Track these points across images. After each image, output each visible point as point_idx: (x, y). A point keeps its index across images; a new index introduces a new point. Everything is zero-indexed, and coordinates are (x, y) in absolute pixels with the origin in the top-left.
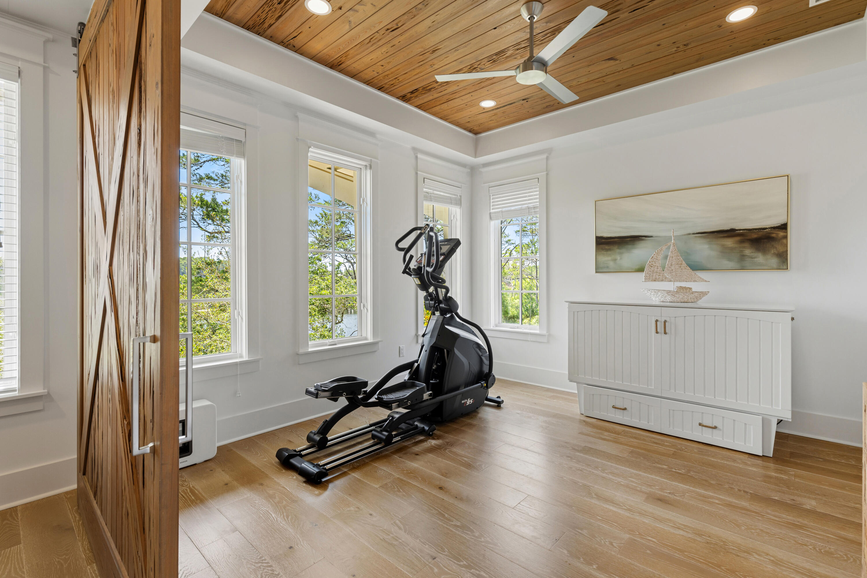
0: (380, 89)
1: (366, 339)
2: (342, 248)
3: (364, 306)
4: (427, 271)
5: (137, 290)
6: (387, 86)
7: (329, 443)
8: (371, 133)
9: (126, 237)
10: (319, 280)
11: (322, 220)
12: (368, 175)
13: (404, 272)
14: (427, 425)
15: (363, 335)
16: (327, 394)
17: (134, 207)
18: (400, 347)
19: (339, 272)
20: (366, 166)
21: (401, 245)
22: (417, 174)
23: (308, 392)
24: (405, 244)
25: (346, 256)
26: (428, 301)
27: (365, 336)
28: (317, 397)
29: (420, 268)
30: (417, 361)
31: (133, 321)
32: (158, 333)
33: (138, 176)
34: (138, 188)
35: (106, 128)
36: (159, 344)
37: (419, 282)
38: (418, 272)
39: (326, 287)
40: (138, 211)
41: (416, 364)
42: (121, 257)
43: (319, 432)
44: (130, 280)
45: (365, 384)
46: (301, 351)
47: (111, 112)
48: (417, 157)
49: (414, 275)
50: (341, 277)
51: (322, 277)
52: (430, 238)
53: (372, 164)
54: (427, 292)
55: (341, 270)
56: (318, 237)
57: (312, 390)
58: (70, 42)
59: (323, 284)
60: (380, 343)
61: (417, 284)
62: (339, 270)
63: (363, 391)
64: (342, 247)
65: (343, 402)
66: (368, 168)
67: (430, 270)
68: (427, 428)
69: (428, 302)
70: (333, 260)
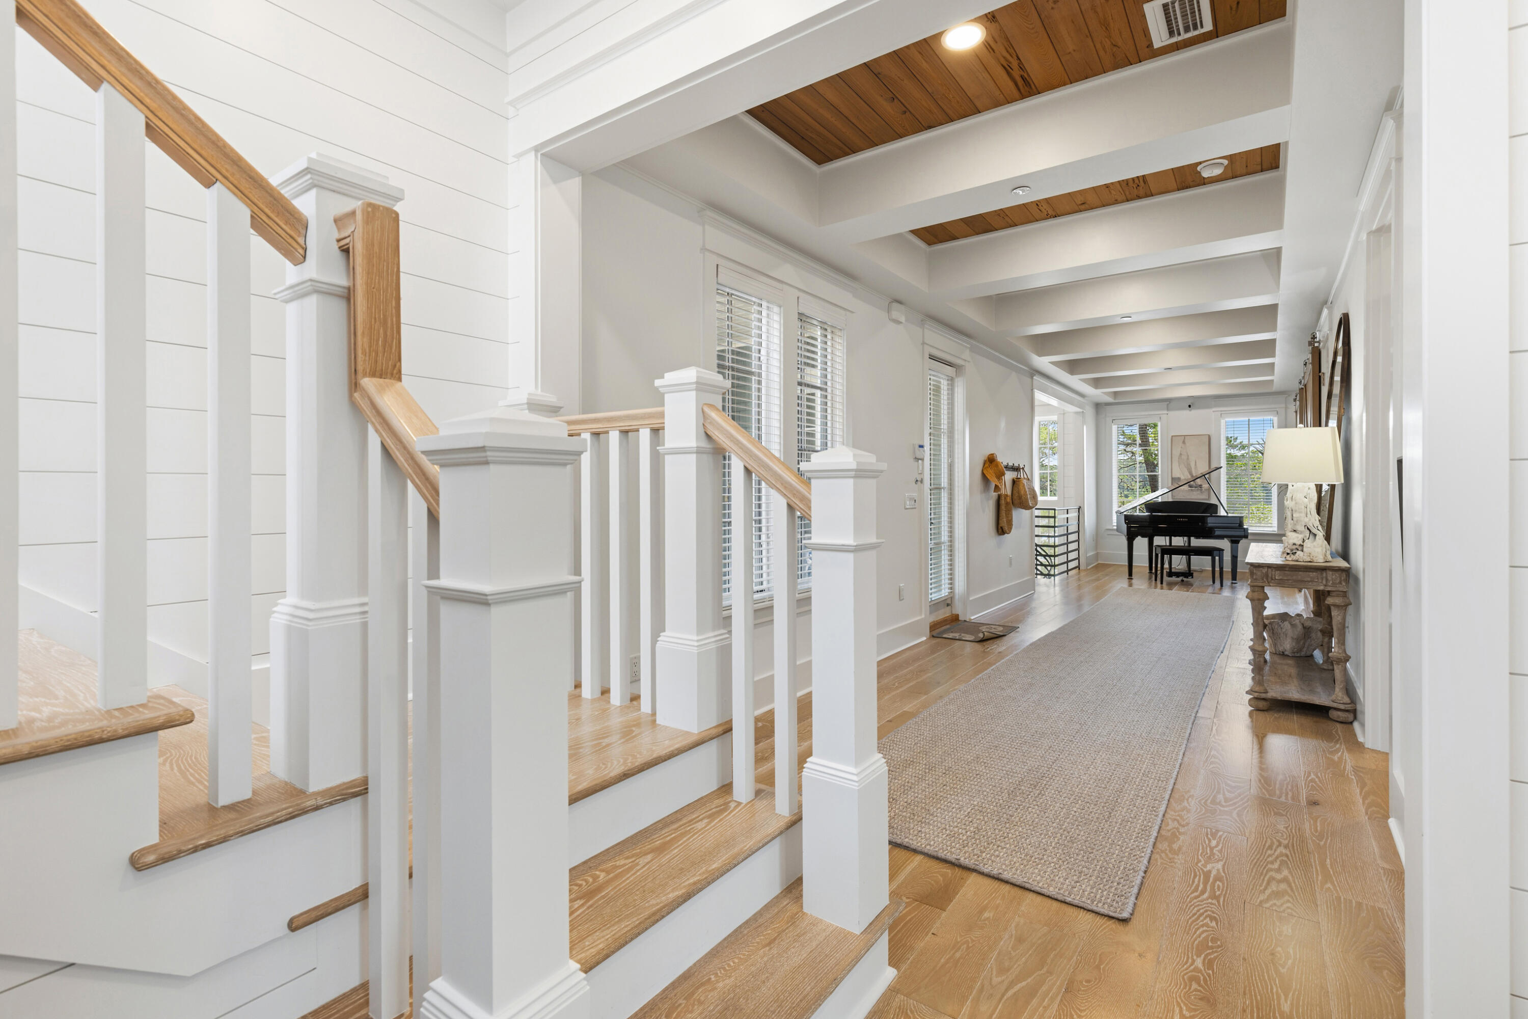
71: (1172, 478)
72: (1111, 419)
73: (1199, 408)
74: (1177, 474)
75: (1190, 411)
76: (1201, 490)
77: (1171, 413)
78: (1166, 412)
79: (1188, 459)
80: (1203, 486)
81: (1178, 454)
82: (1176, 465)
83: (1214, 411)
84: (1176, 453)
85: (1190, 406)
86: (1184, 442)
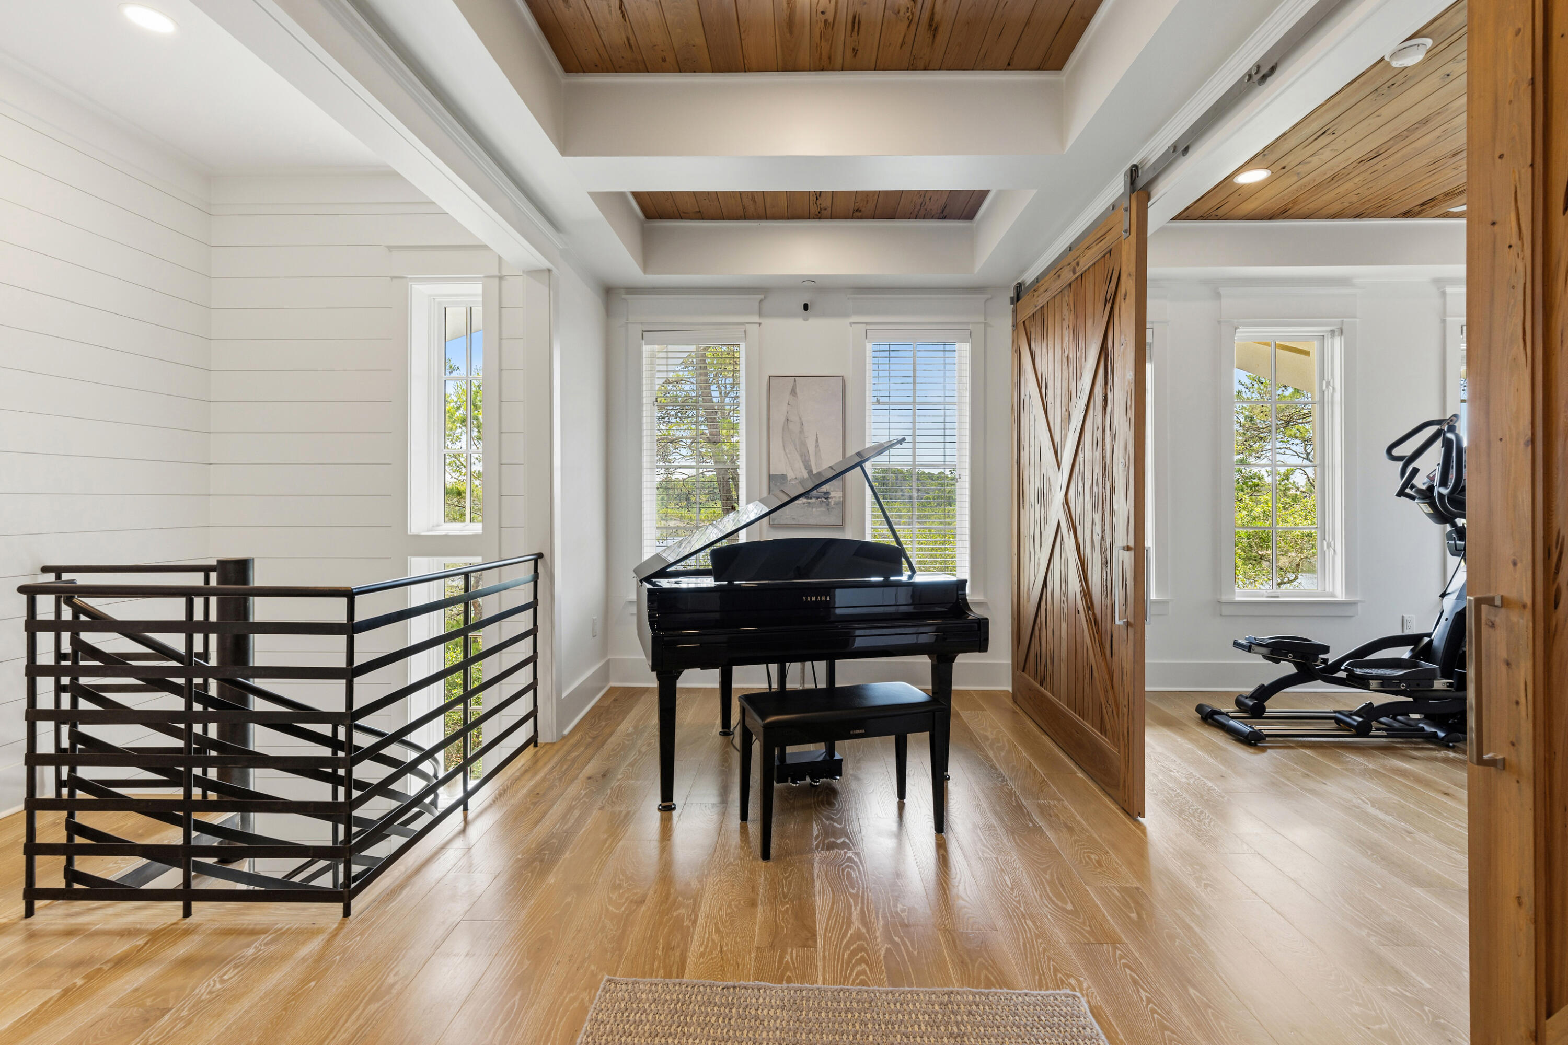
0: (1357, 216)
1: (1333, 595)
2: (1296, 438)
3: (1329, 545)
4: (1439, 493)
5: (1103, 515)
6: (1370, 211)
7: (1266, 714)
8: (1344, 281)
9: (1088, 475)
10: (1247, 502)
11: (1251, 390)
12: (1337, 346)
13: (1401, 493)
14: (1442, 730)
15: (1327, 590)
16: (1265, 650)
17: (1098, 454)
18: (1403, 617)
19: (1290, 486)
20: (1333, 332)
21: (1396, 452)
22: (1444, 321)
23: (1236, 644)
24: (1406, 449)
25: (1308, 454)
26: (1451, 540)
27: (1331, 590)
28: (1249, 651)
29: (1431, 488)
30: (1429, 635)
31: (1097, 539)
32: (1131, 544)
33: (1104, 431)
34: (1104, 439)
35: (1058, 383)
36: (1132, 553)
37: (1430, 509)
38: (1427, 495)
39: (1262, 515)
40: (1104, 458)
41: (1426, 640)
42: (1081, 489)
43: (1253, 696)
44: (1093, 507)
45: (1325, 649)
46: (1225, 598)
47: (1065, 374)
48: (1444, 294)
49: (1419, 498)
50: (1296, 495)
51: (1253, 498)
52: (1448, 444)
53: (1344, 328)
54: (1454, 525)
55: (1294, 482)
56: (1242, 421)
57: (1244, 642)
58: (1009, 301)
59: (1257, 511)
60: (1359, 604)
61: (1426, 513)
62: (1291, 481)
63: (1322, 659)
64: (1297, 435)
65: (1287, 668)
66: (1336, 333)
67: (1445, 491)
68: (1441, 734)
69: (1453, 542)
70: (1274, 464)
71: (770, 477)
72: (640, 328)
73: (824, 314)
74: (779, 468)
75: (806, 319)
76: (828, 505)
77: (767, 322)
78: (756, 319)
79: (802, 431)
80: (832, 494)
81: (783, 419)
82: (776, 443)
83: (851, 324)
84: (778, 417)
85: (806, 307)
86: (793, 392)
